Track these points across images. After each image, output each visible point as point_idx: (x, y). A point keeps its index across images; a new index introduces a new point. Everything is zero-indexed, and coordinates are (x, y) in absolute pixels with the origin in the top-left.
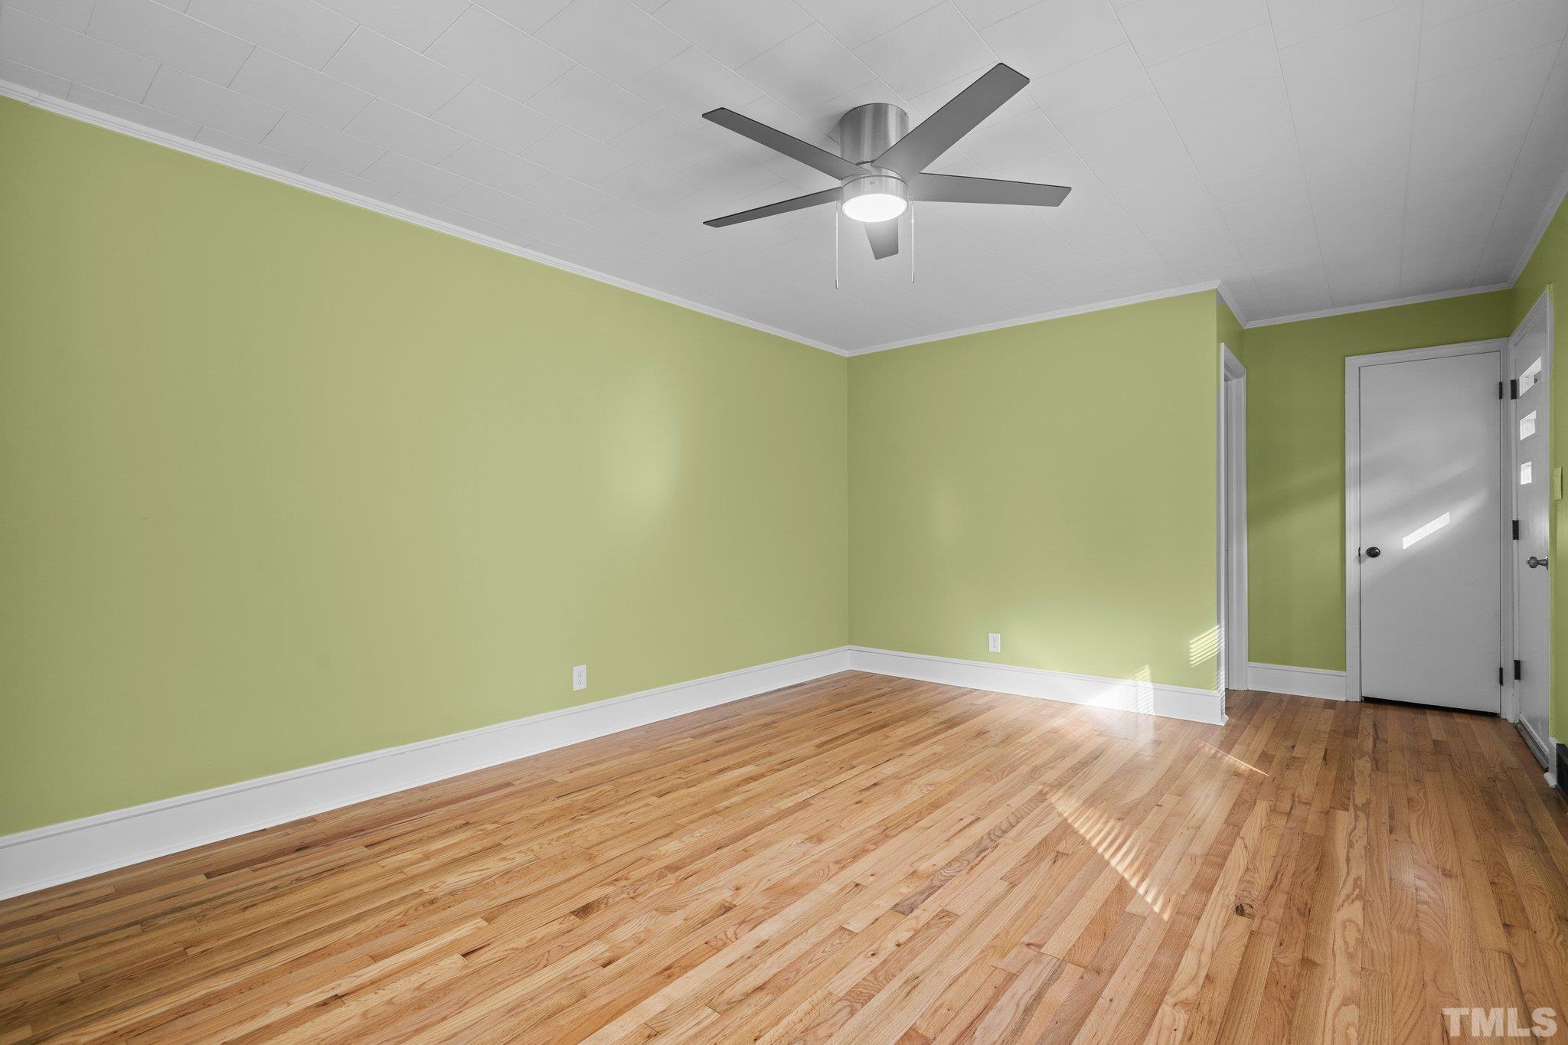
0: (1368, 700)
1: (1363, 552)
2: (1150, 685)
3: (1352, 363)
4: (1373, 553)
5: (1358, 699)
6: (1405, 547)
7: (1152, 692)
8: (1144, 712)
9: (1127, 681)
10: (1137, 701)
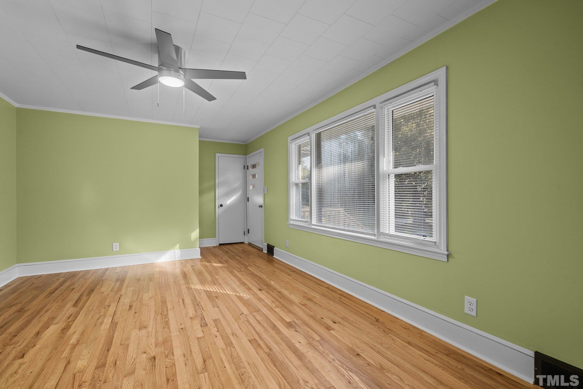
0: (220, 244)
1: (219, 205)
2: (179, 250)
3: (217, 155)
4: (221, 206)
5: (219, 245)
6: (228, 204)
7: (180, 252)
8: (178, 260)
9: (172, 250)
10: (175, 257)
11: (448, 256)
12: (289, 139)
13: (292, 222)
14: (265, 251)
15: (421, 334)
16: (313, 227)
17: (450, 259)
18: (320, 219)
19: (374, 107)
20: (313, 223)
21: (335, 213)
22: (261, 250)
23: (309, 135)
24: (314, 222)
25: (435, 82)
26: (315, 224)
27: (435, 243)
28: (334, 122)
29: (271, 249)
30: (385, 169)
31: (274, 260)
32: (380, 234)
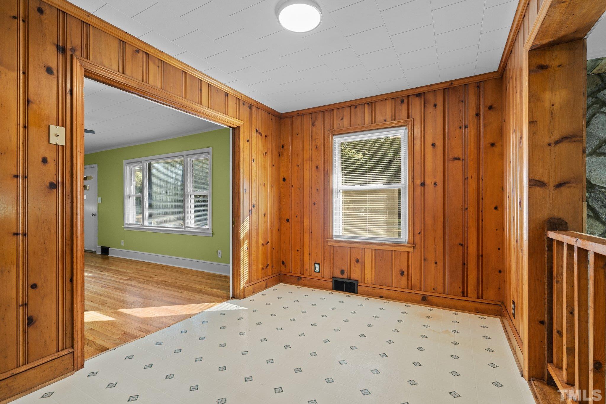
11: (213, 234)
12: (125, 162)
13: (126, 226)
14: (99, 253)
15: (201, 272)
16: (144, 227)
17: (214, 235)
18: (150, 222)
19: (183, 157)
20: (144, 225)
21: (161, 219)
22: (95, 253)
23: (141, 163)
24: (146, 224)
25: (208, 153)
26: (146, 225)
27: (208, 228)
28: (160, 159)
29: (105, 251)
30: (188, 192)
31: (109, 257)
32: (185, 227)
